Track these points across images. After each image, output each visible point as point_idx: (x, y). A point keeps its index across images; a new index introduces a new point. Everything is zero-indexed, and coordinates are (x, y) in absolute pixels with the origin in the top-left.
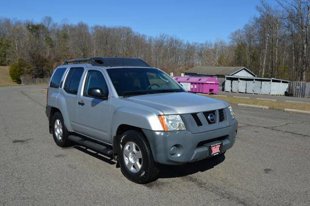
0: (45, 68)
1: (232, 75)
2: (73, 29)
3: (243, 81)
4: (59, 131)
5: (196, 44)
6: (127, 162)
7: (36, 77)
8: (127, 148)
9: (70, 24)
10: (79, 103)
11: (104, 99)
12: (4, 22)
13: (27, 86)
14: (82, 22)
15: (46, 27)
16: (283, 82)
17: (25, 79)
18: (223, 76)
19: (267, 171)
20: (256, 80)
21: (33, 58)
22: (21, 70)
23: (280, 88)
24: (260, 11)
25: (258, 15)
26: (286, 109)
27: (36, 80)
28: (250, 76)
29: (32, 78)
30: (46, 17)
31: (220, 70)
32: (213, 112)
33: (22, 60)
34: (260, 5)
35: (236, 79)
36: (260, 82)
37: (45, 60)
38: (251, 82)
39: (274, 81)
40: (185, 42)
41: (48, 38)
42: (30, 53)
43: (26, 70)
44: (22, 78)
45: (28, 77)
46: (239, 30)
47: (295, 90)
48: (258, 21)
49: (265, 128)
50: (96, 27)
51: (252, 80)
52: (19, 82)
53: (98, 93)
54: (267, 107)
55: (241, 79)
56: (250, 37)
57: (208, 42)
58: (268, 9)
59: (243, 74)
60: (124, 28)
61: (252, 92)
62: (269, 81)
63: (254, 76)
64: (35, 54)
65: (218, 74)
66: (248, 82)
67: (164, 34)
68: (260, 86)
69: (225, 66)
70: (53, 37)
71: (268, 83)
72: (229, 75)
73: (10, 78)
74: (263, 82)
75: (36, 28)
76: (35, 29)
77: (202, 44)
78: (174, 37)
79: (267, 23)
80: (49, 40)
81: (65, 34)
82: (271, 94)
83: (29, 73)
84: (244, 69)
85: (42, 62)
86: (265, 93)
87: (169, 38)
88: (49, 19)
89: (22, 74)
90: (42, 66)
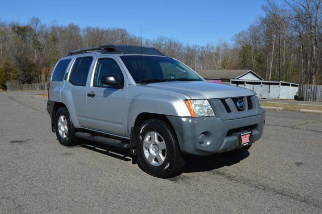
0: (33, 73)
1: (237, 79)
2: (62, 31)
3: (249, 85)
4: (63, 129)
5: (196, 47)
6: (147, 155)
7: (23, 83)
8: (147, 139)
9: (59, 26)
10: (89, 95)
11: (119, 88)
13: (14, 92)
14: (73, 24)
15: (34, 28)
16: (292, 85)
17: (12, 85)
18: (228, 80)
19: (298, 164)
20: (263, 83)
21: (20, 62)
22: (7, 75)
23: (289, 92)
24: (266, 11)
25: (264, 15)
26: (301, 110)
27: (24, 86)
28: (256, 80)
29: (19, 84)
30: (34, 18)
31: (225, 73)
32: (241, 98)
33: (7, 64)
35: (242, 83)
36: (268, 86)
37: (33, 65)
38: (258, 86)
39: (282, 84)
40: (185, 45)
41: (36, 41)
42: (16, 58)
43: (12, 75)
44: (7, 84)
45: (15, 83)
46: (243, 32)
47: (305, 94)
48: (264, 21)
49: (284, 126)
50: (88, 29)
51: (259, 83)
52: (4, 88)
53: (112, 81)
54: (281, 108)
55: (247, 83)
56: (255, 39)
57: (210, 44)
58: (275, 8)
59: (250, 77)
60: (119, 30)
61: (260, 97)
62: (278, 84)
63: (261, 80)
64: (21, 58)
65: (222, 77)
66: (255, 86)
67: (162, 36)
68: (268, 90)
69: (229, 69)
70: (41, 40)
71: (277, 86)
72: (234, 79)
74: (271, 86)
75: (23, 30)
76: (21, 31)
77: (202, 47)
78: (173, 40)
79: (273, 23)
80: (36, 43)
81: (55, 36)
82: (280, 98)
83: (16, 79)
84: (250, 72)
85: (30, 67)
86: (273, 97)
88: (37, 21)
89: (8, 79)
90: (30, 71)
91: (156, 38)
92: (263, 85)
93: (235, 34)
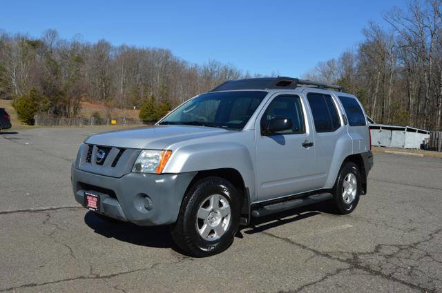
0: (59, 103)
14: (103, 40)
15: (49, 44)
16: (419, 132)
17: (42, 119)
20: (383, 128)
21: (45, 88)
22: (36, 105)
25: (364, 41)
27: (60, 120)
30: (50, 30)
33: (35, 91)
34: (368, 27)
36: (389, 131)
37: (61, 93)
38: (376, 131)
39: (409, 130)
42: (41, 82)
43: (42, 105)
44: (36, 117)
50: (122, 48)
51: (377, 128)
52: (31, 122)
60: (160, 50)
61: (378, 144)
62: (404, 129)
63: (372, 123)
66: (372, 131)
67: (214, 60)
68: (389, 136)
71: (402, 132)
74: (394, 132)
75: (34, 44)
78: (229, 66)
82: (405, 147)
83: (46, 110)
86: (397, 146)
87: (221, 67)
88: (53, 34)
89: (36, 111)
90: (57, 101)
91: (207, 63)
92: (383, 130)
93: (319, 63)
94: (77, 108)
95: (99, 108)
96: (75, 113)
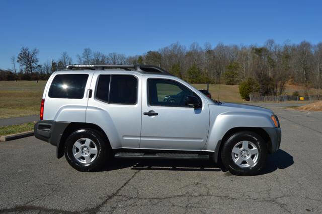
0: (270, 86)
2: (294, 49)
7: (264, 95)
9: (292, 44)
10: (147, 114)
12: (233, 48)
14: (305, 41)
15: (269, 49)
17: (254, 97)
21: (259, 77)
22: (250, 88)
27: (265, 98)
29: (261, 95)
30: (269, 40)
33: (251, 79)
37: (271, 79)
41: (271, 59)
42: (257, 74)
43: (254, 88)
44: (250, 96)
45: (257, 94)
52: (248, 99)
64: (261, 73)
70: (275, 58)
73: (239, 95)
76: (259, 51)
80: (271, 61)
81: (286, 55)
83: (257, 91)
85: (267, 81)
88: (272, 42)
89: (250, 92)
90: (268, 85)
94: (282, 89)
95: (299, 88)
96: (281, 92)
